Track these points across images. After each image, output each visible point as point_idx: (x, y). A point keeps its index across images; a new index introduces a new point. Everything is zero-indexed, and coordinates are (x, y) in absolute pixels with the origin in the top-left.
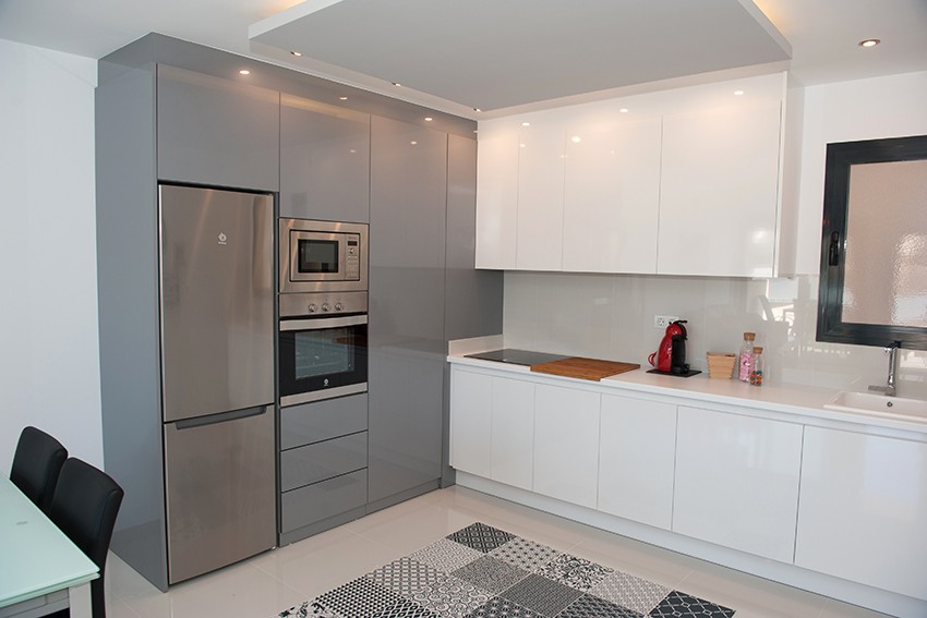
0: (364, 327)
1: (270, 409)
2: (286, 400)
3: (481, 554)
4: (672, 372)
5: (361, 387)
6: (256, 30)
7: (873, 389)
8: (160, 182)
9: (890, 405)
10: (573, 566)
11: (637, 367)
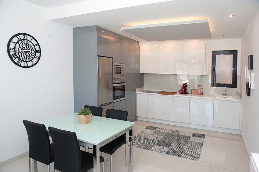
0: (124, 86)
1: (112, 102)
2: (114, 101)
3: (154, 131)
4: (184, 93)
5: (124, 98)
6: (123, 28)
7: (223, 95)
8: (98, 56)
9: (226, 97)
10: (173, 131)
11: (177, 93)
